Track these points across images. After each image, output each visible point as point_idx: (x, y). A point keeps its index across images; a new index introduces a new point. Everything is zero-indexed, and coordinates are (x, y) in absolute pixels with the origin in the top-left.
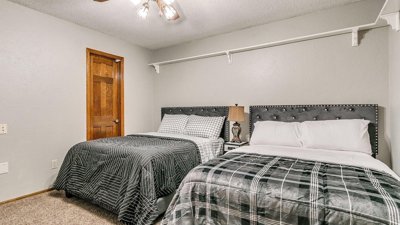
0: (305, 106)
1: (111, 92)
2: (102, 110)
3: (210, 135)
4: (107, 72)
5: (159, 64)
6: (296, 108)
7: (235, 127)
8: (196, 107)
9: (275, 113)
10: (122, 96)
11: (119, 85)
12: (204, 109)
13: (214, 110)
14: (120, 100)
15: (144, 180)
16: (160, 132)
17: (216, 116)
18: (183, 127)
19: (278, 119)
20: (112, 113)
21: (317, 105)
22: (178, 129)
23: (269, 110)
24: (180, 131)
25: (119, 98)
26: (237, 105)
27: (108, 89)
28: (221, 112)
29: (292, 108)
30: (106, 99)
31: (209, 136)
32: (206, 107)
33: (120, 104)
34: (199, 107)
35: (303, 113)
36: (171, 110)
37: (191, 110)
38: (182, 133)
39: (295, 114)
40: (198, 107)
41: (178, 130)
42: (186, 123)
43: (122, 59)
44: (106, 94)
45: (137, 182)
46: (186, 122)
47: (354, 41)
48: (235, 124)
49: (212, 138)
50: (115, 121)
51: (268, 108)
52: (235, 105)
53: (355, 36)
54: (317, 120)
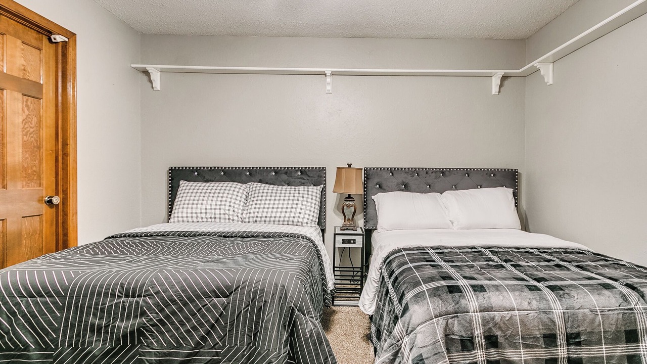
0: (443, 169)
1: (35, 120)
2: (9, 170)
3: (305, 221)
4: (24, 63)
5: (161, 68)
6: (432, 173)
7: (347, 203)
8: (260, 168)
9: (404, 180)
10: (71, 135)
11: (60, 105)
12: (277, 171)
13: (300, 174)
14: (65, 144)
15: (306, 340)
16: (178, 221)
17: (303, 184)
18: (238, 209)
19: (406, 188)
20: (40, 178)
21: (457, 169)
22: (227, 212)
23: (394, 174)
24: (233, 215)
25: (60, 140)
26: (350, 165)
27: (27, 112)
28: (312, 177)
29: (427, 171)
30: (23, 138)
31: (302, 223)
32: (281, 168)
33: (65, 155)
34: (267, 168)
35: (440, 179)
36: (196, 173)
37: (248, 173)
38: (238, 221)
39: (430, 182)
40: (264, 168)
41: (228, 215)
42: (243, 200)
43: (72, 35)
44: (21, 126)
45: (285, 349)
46: (244, 196)
47: (495, 89)
48: (346, 198)
49: (309, 225)
50: (50, 202)
51: (392, 171)
52: (347, 167)
53: (496, 82)
54: (456, 189)
